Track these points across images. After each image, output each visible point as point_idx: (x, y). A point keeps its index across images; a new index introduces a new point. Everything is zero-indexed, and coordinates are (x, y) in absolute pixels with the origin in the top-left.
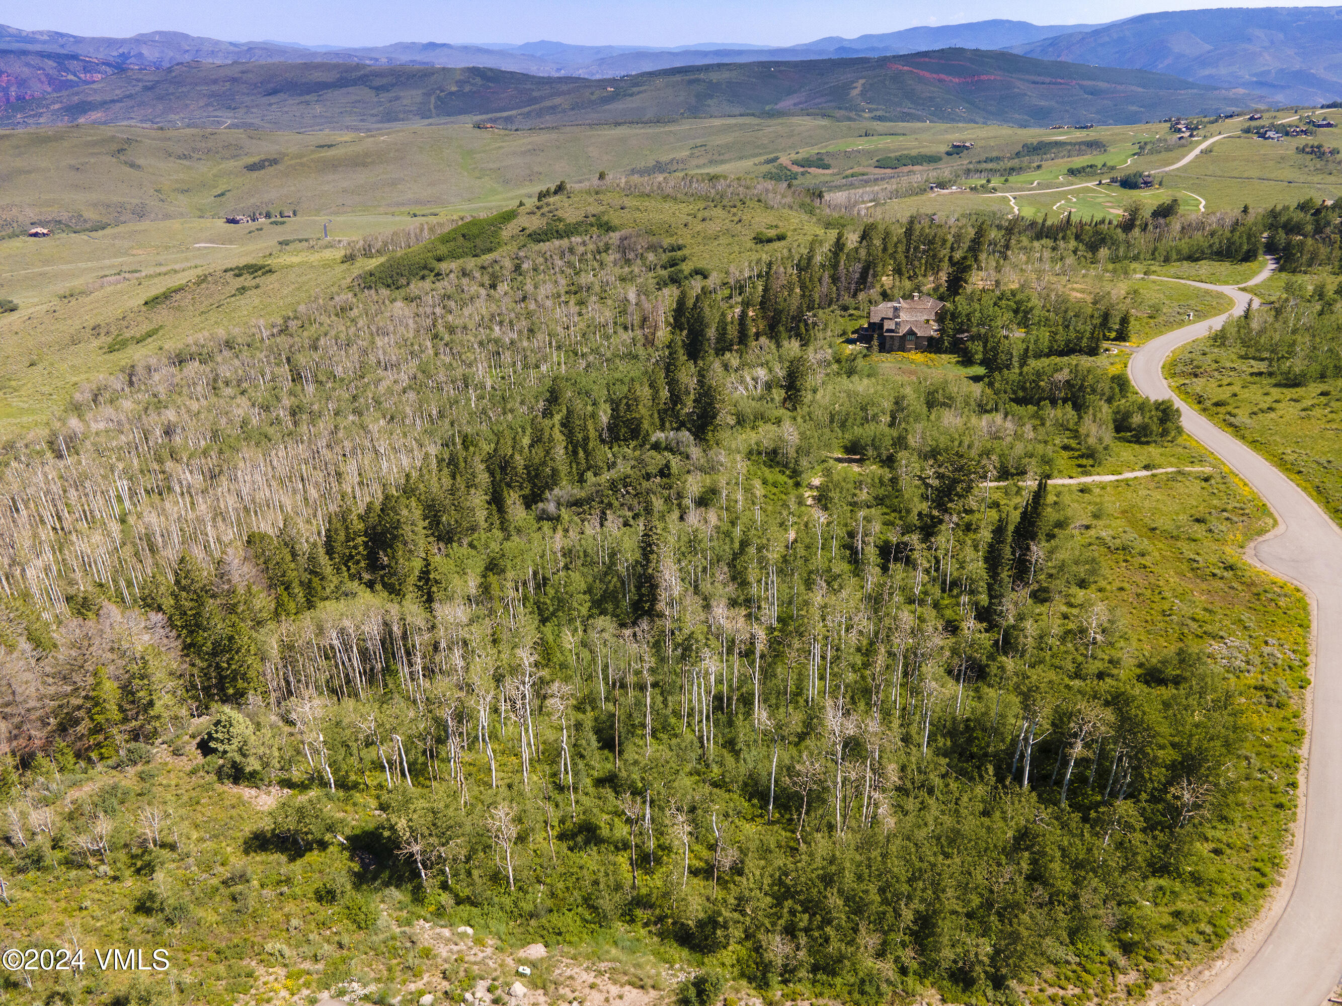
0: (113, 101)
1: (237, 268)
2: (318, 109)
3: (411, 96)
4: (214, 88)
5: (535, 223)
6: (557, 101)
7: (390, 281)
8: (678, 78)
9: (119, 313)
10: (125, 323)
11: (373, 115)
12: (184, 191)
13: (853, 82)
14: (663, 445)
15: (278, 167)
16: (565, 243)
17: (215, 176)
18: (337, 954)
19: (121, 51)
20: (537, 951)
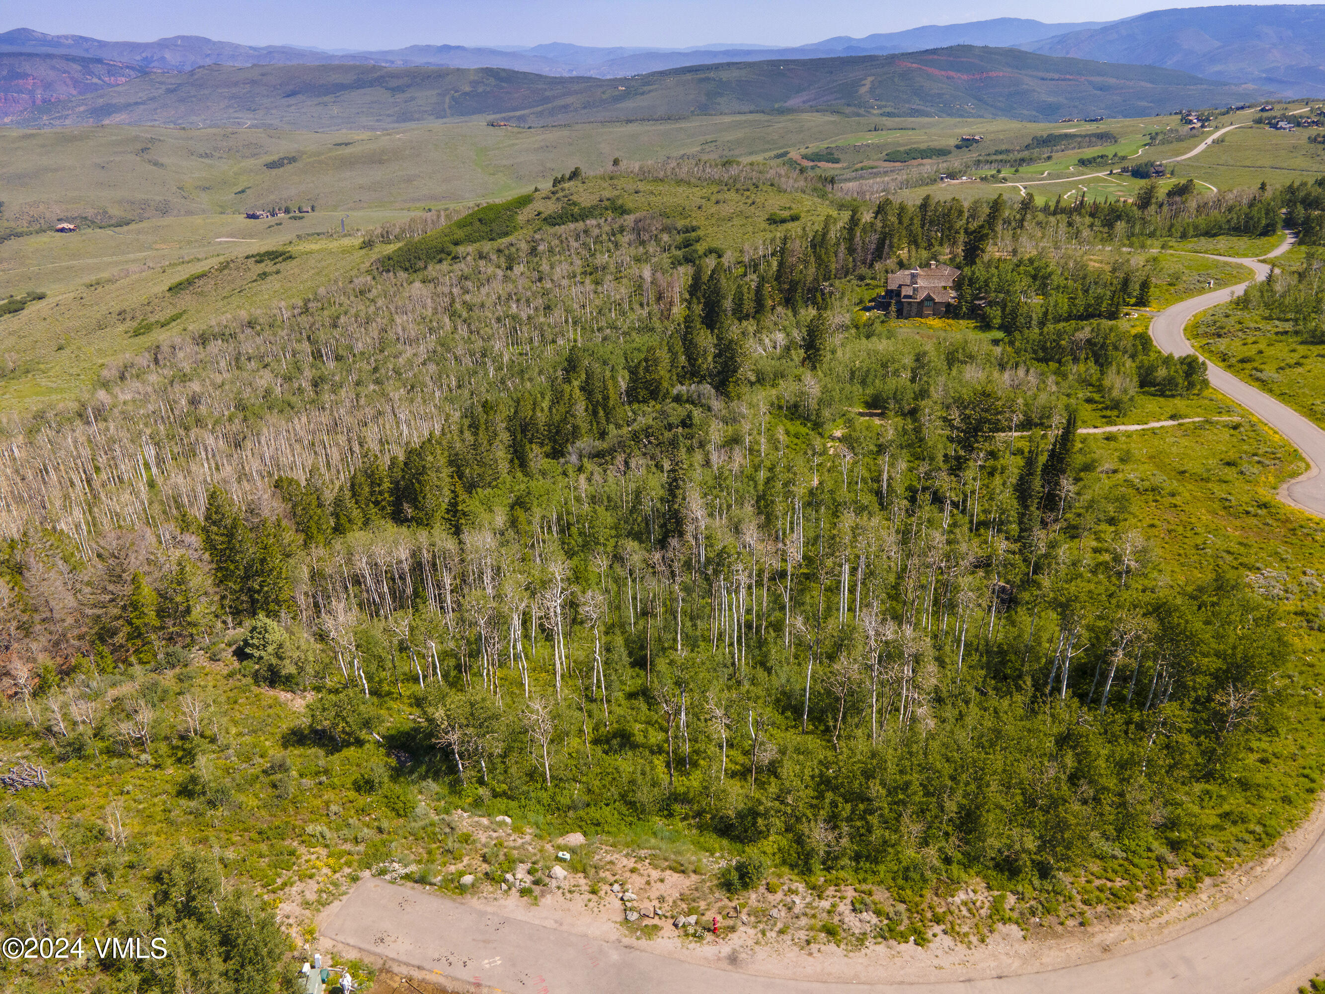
0: (136, 103)
1: (258, 254)
2: (335, 110)
3: (426, 96)
4: (234, 90)
5: (551, 208)
6: (569, 100)
7: (408, 264)
8: (689, 76)
9: (144, 299)
10: (150, 309)
11: (389, 115)
12: (205, 189)
13: (861, 80)
14: (685, 397)
15: (296, 164)
16: (580, 225)
17: (236, 174)
18: (378, 838)
19: (144, 55)
20: (576, 838)
